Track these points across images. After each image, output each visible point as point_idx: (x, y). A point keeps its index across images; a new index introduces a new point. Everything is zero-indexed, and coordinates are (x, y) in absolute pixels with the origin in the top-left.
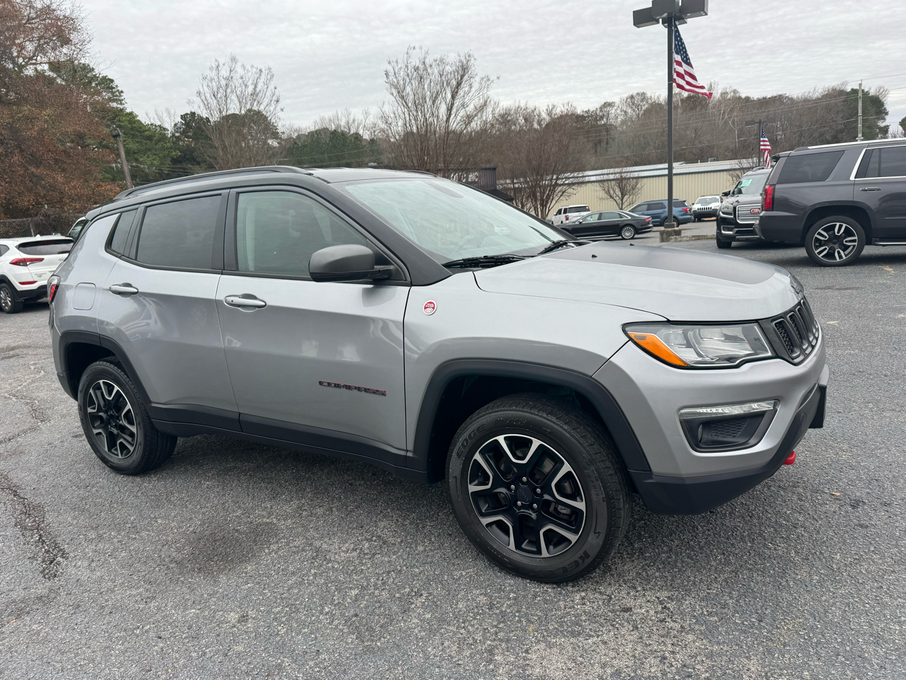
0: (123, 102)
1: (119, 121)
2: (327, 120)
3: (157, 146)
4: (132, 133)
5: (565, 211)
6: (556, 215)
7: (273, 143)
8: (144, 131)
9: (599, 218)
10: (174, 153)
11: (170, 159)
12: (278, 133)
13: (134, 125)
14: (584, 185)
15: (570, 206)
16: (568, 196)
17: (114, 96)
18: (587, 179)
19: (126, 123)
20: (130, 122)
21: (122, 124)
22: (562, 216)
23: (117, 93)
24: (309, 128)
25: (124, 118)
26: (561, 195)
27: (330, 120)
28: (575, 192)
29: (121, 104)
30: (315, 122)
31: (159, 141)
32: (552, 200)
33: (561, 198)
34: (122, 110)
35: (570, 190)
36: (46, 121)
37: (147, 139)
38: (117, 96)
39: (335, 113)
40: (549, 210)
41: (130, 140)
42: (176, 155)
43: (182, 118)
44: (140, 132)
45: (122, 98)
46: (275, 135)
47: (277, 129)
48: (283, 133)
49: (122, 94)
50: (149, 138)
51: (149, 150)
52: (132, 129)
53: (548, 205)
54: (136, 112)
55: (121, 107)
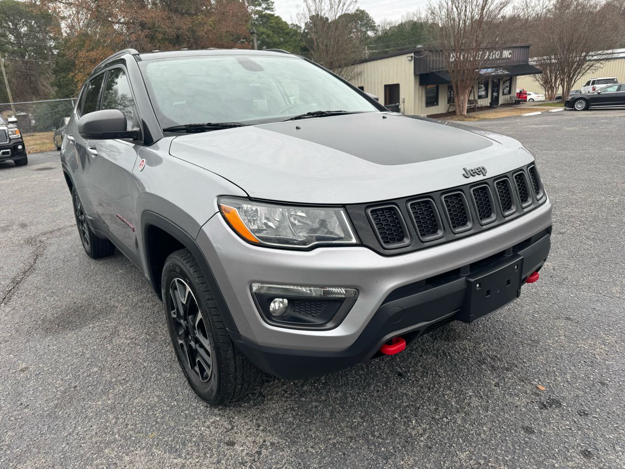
0: (274, 10)
1: (270, 23)
2: (412, 14)
3: (292, 40)
4: (277, 30)
5: (594, 83)
6: (585, 86)
7: (370, 33)
8: (285, 29)
9: (618, 90)
10: (302, 44)
11: (299, 48)
12: (375, 26)
13: (280, 25)
14: (612, 60)
15: (598, 79)
16: (595, 70)
17: (268, 6)
18: (616, 56)
19: (274, 24)
20: (277, 23)
21: (271, 25)
22: (590, 88)
23: (271, 4)
24: (398, 21)
25: (273, 21)
26: (588, 69)
27: (414, 14)
28: (602, 66)
29: (272, 11)
30: (403, 17)
31: (293, 35)
32: (579, 73)
33: (589, 71)
34: (273, 15)
35: (598, 65)
36: (210, 25)
37: (287, 35)
38: (270, 6)
39: (418, 8)
40: (575, 82)
41: (275, 36)
42: (303, 45)
43: (310, 19)
44: (282, 30)
45: (273, 7)
46: (373, 28)
47: (374, 23)
48: (379, 26)
49: (273, 4)
50: (288, 34)
51: (287, 42)
52: (278, 28)
53: (575, 78)
54: (281, 16)
55: (272, 13)
